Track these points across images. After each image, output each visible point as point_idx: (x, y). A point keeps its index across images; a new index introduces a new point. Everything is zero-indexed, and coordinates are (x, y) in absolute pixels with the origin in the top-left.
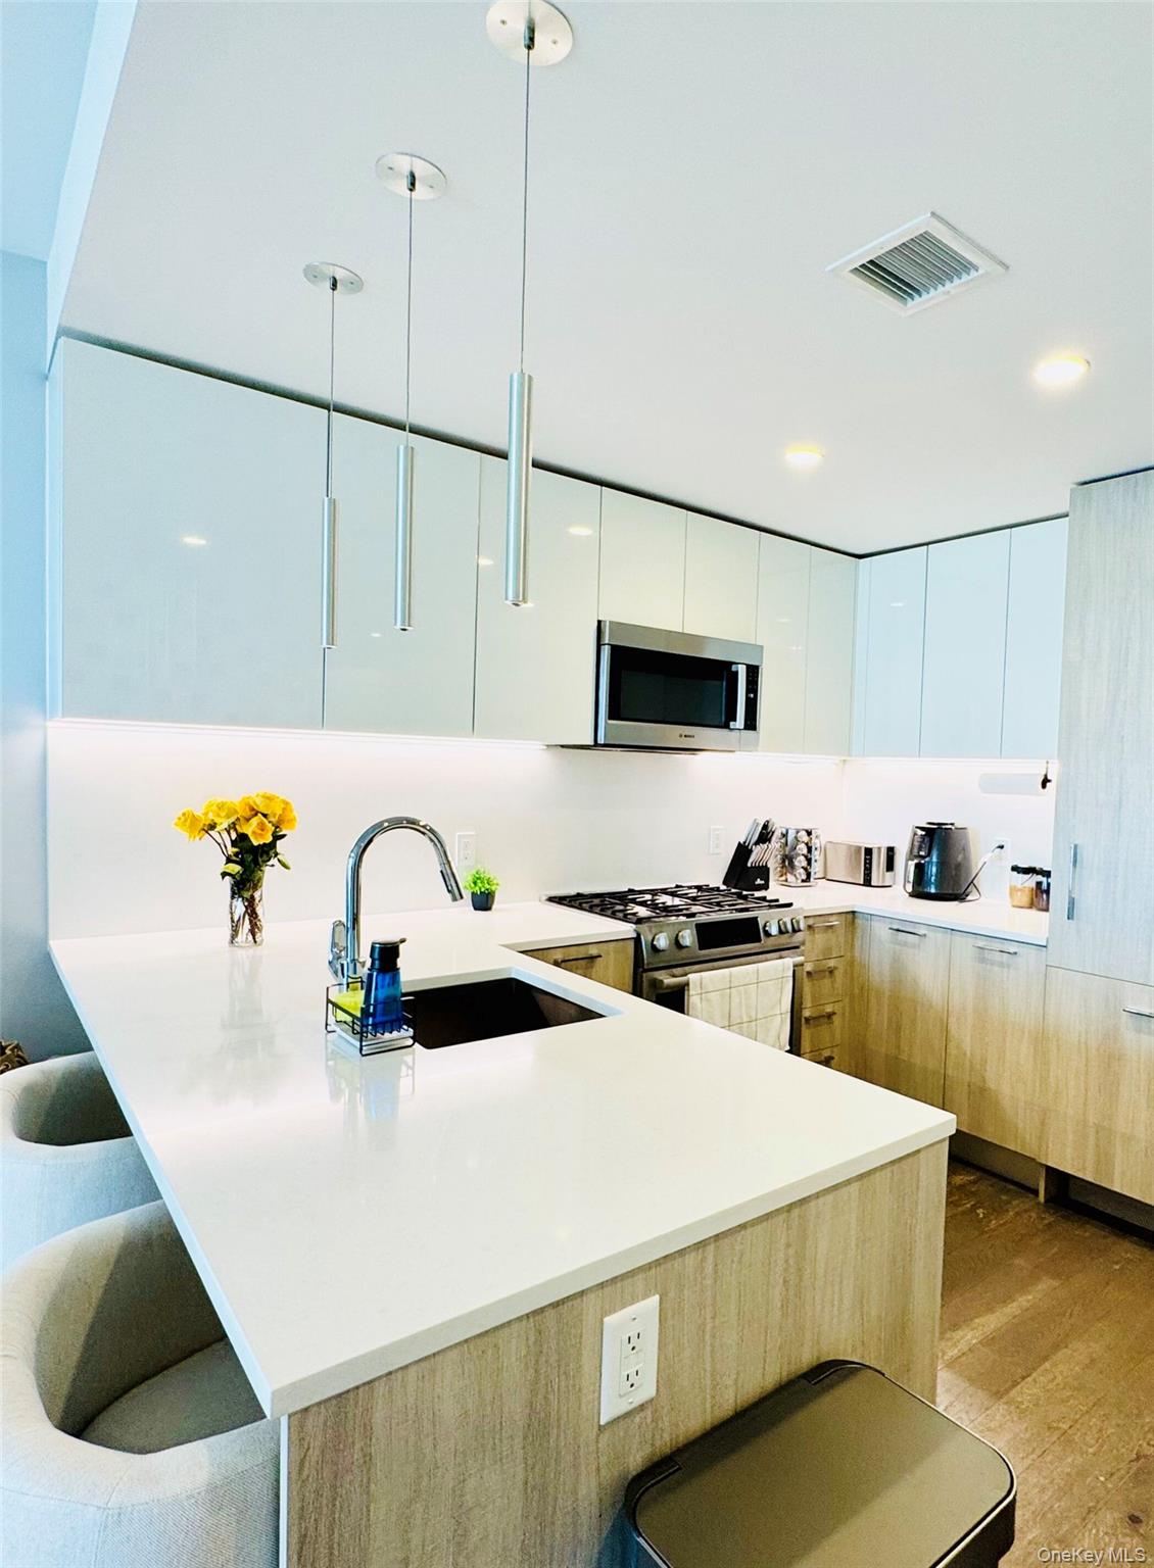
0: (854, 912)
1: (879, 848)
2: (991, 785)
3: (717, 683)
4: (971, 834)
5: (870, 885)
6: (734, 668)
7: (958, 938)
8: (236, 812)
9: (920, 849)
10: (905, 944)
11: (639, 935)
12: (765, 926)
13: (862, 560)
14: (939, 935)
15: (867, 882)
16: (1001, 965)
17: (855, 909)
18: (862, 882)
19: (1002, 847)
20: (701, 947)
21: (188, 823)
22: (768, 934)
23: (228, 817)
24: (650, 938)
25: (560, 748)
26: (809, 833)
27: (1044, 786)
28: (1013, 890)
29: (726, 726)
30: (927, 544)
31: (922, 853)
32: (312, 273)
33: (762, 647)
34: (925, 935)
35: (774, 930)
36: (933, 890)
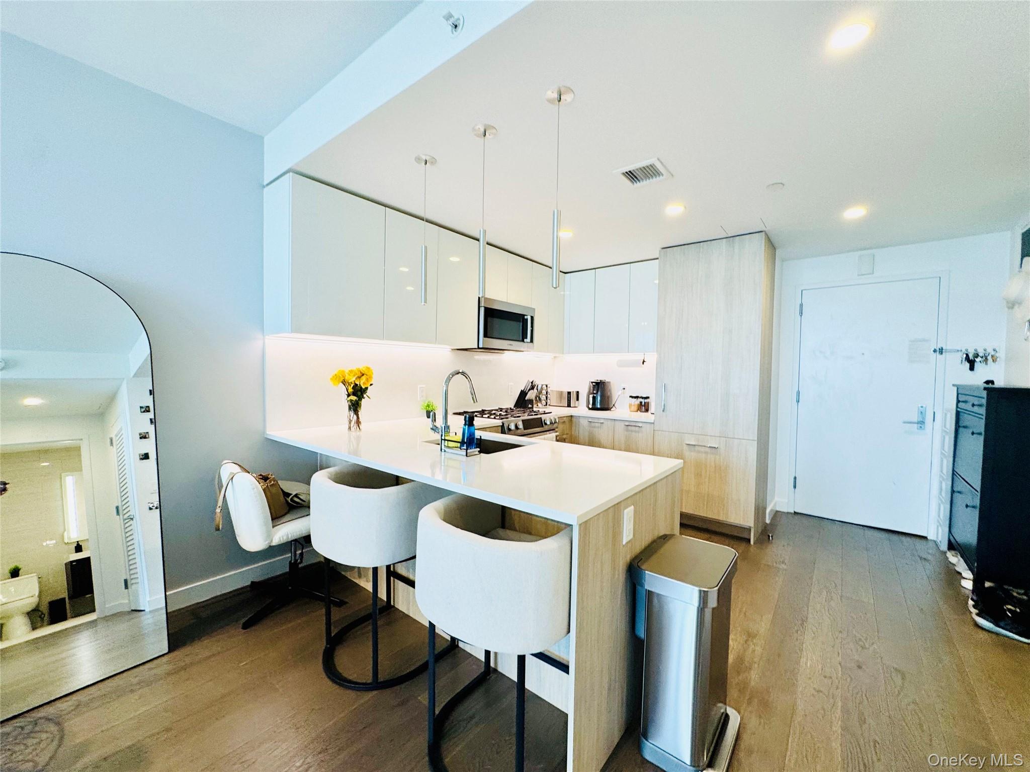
0: (572, 416)
1: (573, 392)
2: (621, 364)
3: (519, 323)
4: (611, 383)
5: (570, 407)
6: (526, 317)
7: (617, 423)
8: (357, 374)
9: (594, 390)
10: (594, 427)
11: (503, 424)
12: (544, 421)
13: (566, 275)
14: (609, 422)
15: (569, 406)
16: (635, 432)
17: (573, 415)
18: (567, 406)
19: (624, 389)
20: (525, 429)
21: (338, 379)
22: (546, 424)
23: (354, 376)
24: (507, 425)
25: (457, 351)
26: (547, 386)
27: (643, 363)
28: (630, 405)
29: (523, 341)
30: (595, 269)
31: (595, 392)
32: (418, 159)
33: (534, 309)
34: (603, 423)
35: (548, 423)
36: (599, 406)
